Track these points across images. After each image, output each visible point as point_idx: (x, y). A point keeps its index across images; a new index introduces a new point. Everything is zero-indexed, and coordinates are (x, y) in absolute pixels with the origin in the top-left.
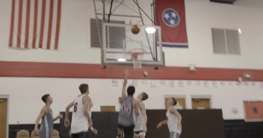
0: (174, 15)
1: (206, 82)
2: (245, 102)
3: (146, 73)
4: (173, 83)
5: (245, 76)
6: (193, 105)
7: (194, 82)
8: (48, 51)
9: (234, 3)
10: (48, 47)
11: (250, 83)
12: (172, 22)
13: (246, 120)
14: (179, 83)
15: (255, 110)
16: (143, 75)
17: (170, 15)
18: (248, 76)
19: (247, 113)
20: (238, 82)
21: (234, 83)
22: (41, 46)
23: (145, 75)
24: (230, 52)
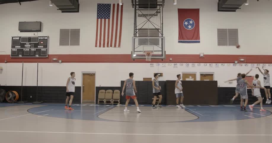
0: (191, 22)
1: (211, 64)
4: (188, 65)
5: (240, 60)
6: (201, 78)
7: (202, 64)
8: (115, 48)
9: (236, 11)
10: (115, 46)
11: (244, 64)
12: (190, 27)
14: (192, 65)
17: (189, 22)
18: (242, 60)
20: (234, 64)
21: (232, 64)
22: (111, 46)
23: (170, 60)
24: (229, 45)
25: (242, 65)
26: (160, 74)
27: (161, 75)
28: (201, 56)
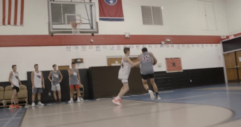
1: (137, 45)
2: (166, 59)
3: (92, 41)
5: (166, 40)
8: (15, 27)
11: (170, 45)
13: (167, 72)
14: (117, 47)
15: (174, 64)
16: (90, 42)
18: (168, 40)
19: (168, 66)
20: (161, 45)
21: (159, 45)
23: (91, 42)
24: (155, 24)
25: (168, 46)
26: (80, 60)
27: (82, 61)
28: (126, 36)
